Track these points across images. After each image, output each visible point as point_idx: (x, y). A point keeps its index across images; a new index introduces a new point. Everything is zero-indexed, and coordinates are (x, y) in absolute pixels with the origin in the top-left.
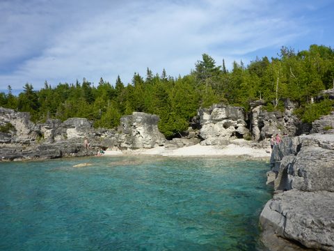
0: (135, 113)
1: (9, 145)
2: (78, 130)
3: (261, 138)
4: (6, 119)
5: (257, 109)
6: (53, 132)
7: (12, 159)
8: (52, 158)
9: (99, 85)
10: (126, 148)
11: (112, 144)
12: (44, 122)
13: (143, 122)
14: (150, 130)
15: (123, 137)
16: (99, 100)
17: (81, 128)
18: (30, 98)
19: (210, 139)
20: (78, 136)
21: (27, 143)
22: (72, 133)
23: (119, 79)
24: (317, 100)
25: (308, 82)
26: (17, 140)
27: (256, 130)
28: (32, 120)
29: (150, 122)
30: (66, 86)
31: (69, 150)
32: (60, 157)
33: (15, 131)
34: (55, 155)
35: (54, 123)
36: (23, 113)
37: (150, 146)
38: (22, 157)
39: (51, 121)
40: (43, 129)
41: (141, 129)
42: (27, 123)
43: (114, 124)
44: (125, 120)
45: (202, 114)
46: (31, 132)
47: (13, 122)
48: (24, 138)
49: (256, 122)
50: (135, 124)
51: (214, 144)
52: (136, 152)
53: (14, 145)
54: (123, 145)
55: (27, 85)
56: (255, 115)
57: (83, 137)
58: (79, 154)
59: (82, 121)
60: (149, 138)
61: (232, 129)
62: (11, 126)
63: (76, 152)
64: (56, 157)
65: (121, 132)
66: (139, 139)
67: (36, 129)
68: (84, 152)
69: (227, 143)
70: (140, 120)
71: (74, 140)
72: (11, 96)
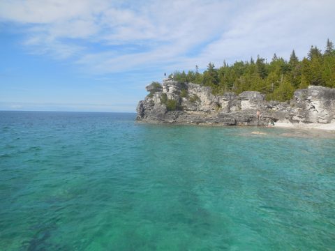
0: (310, 87)
1: (196, 112)
2: (251, 102)
4: (194, 92)
6: (229, 103)
7: (198, 123)
8: (228, 124)
9: (272, 61)
10: (298, 121)
11: (283, 117)
12: (223, 94)
13: (320, 96)
14: (328, 104)
15: (296, 110)
16: (272, 75)
17: (254, 101)
18: (212, 75)
20: (251, 108)
21: (208, 112)
22: (246, 105)
23: (294, 54)
26: (201, 109)
28: (213, 93)
29: (328, 96)
30: (241, 64)
31: (243, 119)
32: (235, 125)
33: (200, 101)
34: (230, 123)
35: (230, 95)
36: (206, 88)
37: (325, 121)
38: (205, 122)
39: (228, 94)
40: (221, 101)
41: (317, 103)
42: (209, 95)
43: (287, 97)
44: (299, 94)
46: (211, 103)
47: (198, 95)
48: (207, 107)
50: (309, 98)
52: (309, 126)
53: (199, 113)
54: (295, 118)
55: (210, 64)
57: (255, 108)
58: (251, 123)
59: (255, 94)
60: (326, 112)
62: (197, 98)
63: (248, 121)
64: (232, 125)
65: (293, 106)
66: (314, 113)
67: (216, 100)
68: (255, 123)
70: (316, 94)
71: (247, 111)
72: (197, 74)
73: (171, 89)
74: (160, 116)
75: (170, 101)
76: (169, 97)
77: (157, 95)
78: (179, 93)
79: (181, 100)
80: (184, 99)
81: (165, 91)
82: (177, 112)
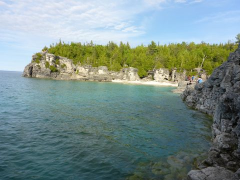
0: (131, 68)
1: (64, 74)
3: (174, 81)
4: (63, 62)
5: (174, 71)
6: (89, 70)
10: (125, 80)
11: (117, 78)
15: (125, 76)
17: (104, 70)
19: (157, 79)
20: (103, 73)
22: (101, 72)
24: (193, 71)
25: (191, 65)
26: (67, 72)
27: (173, 78)
28: (74, 63)
29: (135, 71)
32: (101, 81)
33: (66, 67)
36: (70, 60)
37: (134, 80)
40: (79, 68)
41: (132, 73)
42: (72, 64)
45: (155, 71)
46: (72, 68)
47: (65, 63)
48: (70, 71)
49: (173, 75)
50: (130, 71)
51: (159, 81)
52: (129, 82)
53: (66, 74)
56: (173, 73)
59: (105, 67)
60: (134, 77)
61: (164, 77)
62: (65, 65)
66: (131, 77)
69: (163, 81)
70: (132, 70)
73: (51, 59)
74: (48, 75)
75: (51, 66)
76: (51, 64)
77: (43, 62)
78: (55, 62)
79: (56, 66)
80: (58, 65)
81: (47, 60)
82: (56, 73)
